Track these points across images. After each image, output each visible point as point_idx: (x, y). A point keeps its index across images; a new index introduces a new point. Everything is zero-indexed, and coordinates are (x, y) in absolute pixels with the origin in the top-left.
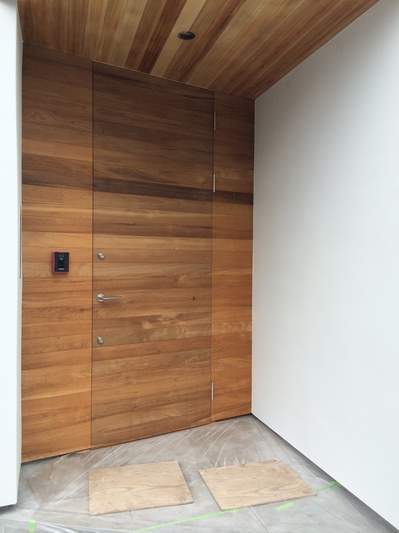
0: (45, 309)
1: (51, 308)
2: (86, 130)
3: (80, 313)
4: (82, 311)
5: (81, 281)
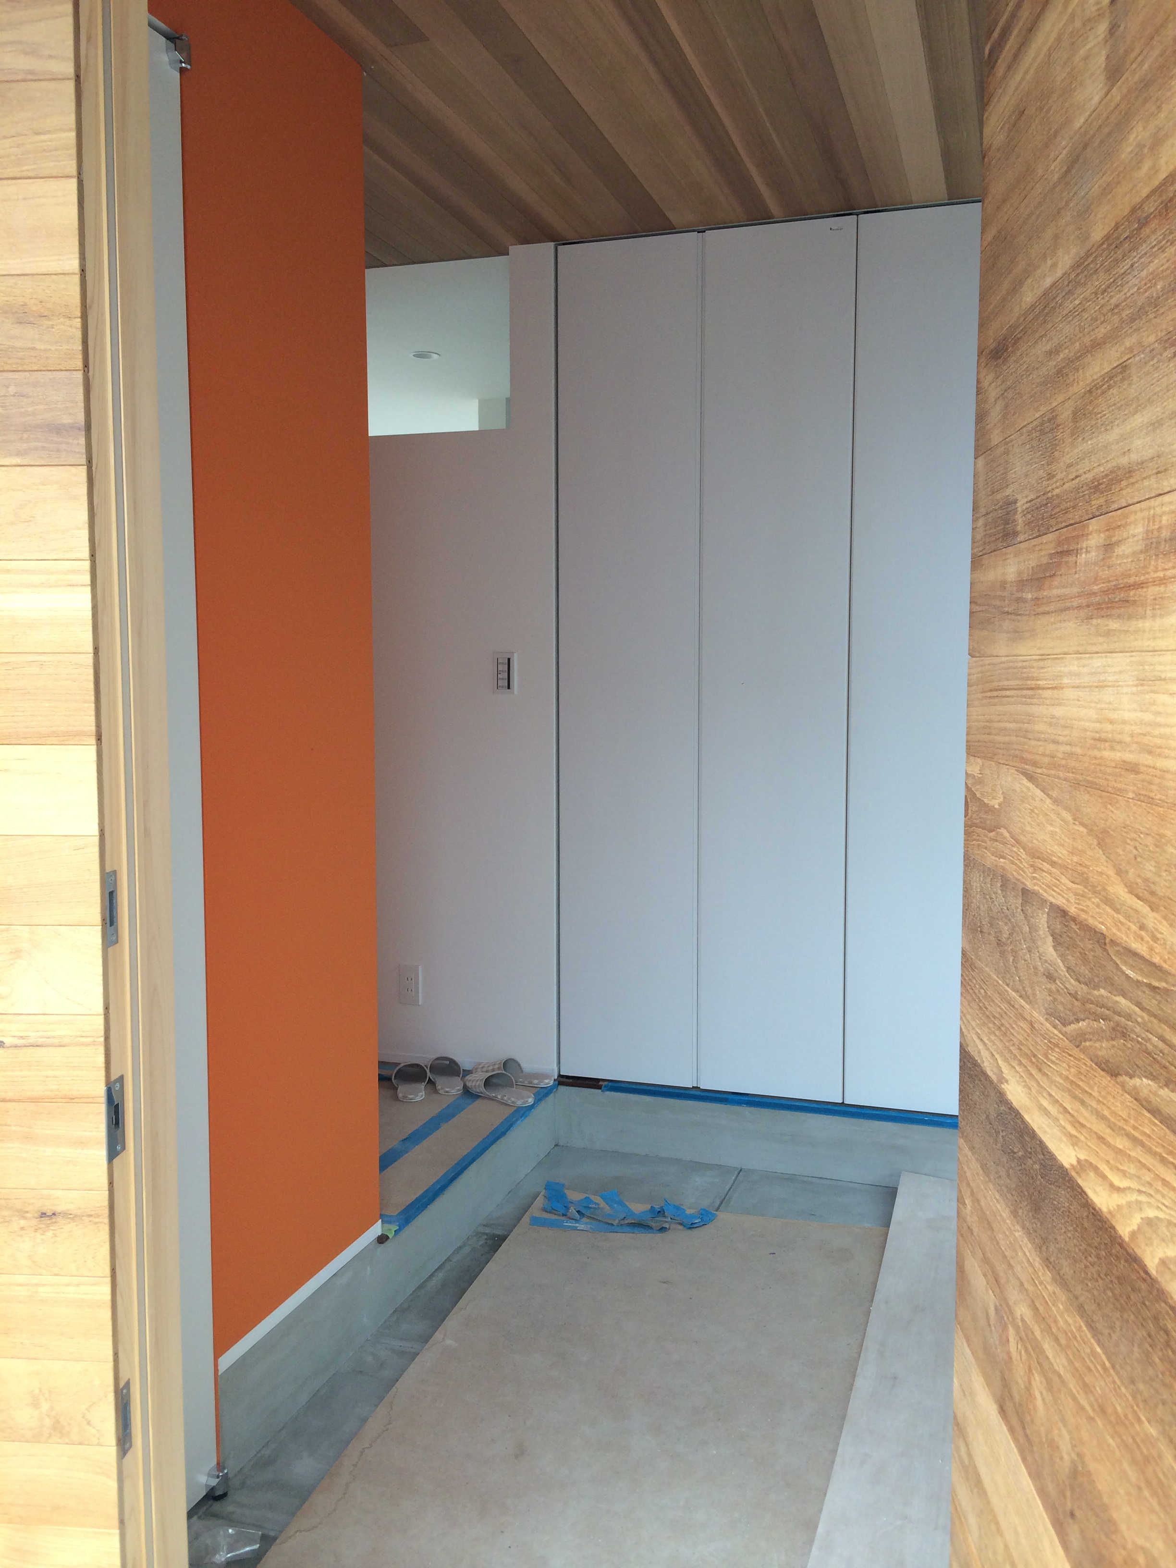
2: (31, 72)
3: (36, 1230)
4: (47, 1221)
5: (31, 1041)
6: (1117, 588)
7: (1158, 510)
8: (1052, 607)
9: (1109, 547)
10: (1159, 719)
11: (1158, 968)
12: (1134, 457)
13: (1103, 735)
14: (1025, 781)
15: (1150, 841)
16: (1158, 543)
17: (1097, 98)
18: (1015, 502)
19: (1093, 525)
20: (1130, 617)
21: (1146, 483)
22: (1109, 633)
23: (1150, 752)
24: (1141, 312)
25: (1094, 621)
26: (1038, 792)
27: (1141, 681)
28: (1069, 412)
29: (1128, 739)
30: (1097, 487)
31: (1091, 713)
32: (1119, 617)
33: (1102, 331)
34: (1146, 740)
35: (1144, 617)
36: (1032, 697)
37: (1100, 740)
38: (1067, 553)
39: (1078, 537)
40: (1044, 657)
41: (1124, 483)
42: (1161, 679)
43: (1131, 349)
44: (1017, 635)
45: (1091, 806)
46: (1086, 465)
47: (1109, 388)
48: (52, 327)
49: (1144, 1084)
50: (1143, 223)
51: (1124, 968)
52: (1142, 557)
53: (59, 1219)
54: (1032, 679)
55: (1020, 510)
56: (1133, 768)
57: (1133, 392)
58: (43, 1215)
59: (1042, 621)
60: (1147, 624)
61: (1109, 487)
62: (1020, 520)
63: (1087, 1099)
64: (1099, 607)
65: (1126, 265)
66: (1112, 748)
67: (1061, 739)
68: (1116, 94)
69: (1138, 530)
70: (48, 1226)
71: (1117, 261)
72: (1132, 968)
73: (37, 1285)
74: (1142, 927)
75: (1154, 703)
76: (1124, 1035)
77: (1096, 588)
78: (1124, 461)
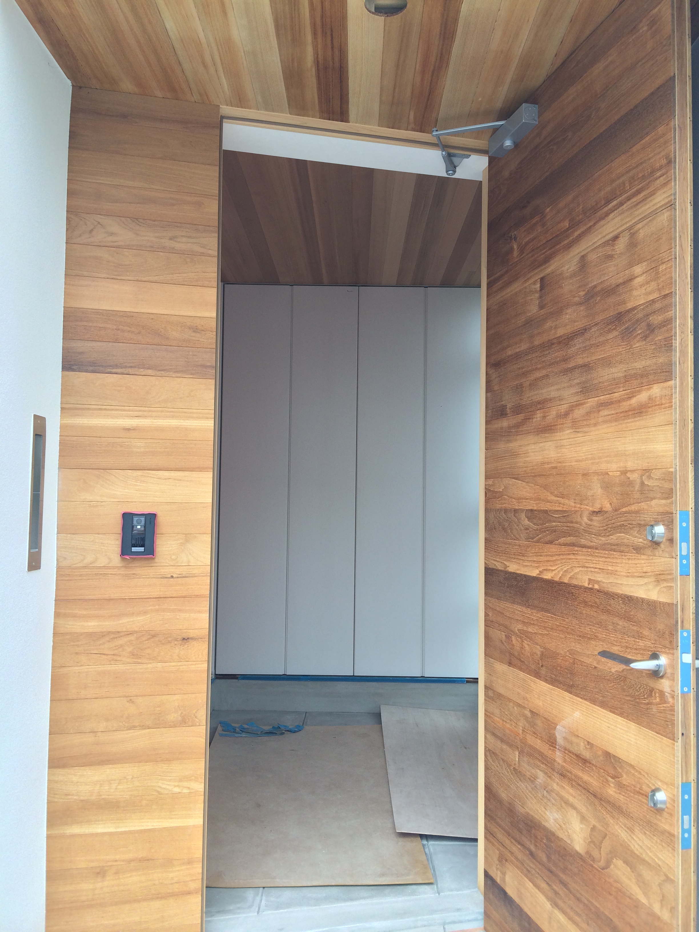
0: (103, 635)
1: (117, 634)
2: (203, 253)
3: (181, 645)
4: (185, 641)
5: (184, 575)
6: (548, 426)
7: (560, 409)
8: (523, 433)
9: (544, 417)
10: (563, 455)
11: (565, 511)
12: (551, 396)
13: (544, 462)
14: (514, 480)
15: (561, 483)
16: (561, 416)
17: (535, 311)
18: (506, 406)
19: (538, 412)
20: (552, 433)
21: (556, 402)
22: (545, 437)
23: (560, 463)
24: (552, 364)
25: (540, 435)
26: (520, 482)
27: (557, 447)
28: (528, 384)
29: (553, 461)
30: (539, 403)
31: (540, 457)
32: (548, 433)
33: (539, 366)
34: (559, 460)
35: (557, 432)
36: (516, 457)
37: (543, 463)
38: (529, 419)
39: (532, 415)
40: (520, 446)
41: (549, 402)
42: (563, 446)
43: (550, 372)
44: (509, 441)
45: (540, 480)
46: (535, 397)
47: (542, 380)
48: (206, 334)
49: (562, 540)
50: (553, 344)
51: (554, 516)
52: (556, 419)
53: (190, 640)
54: (516, 452)
55: (508, 408)
56: (556, 468)
57: (550, 381)
58: (184, 639)
59: (518, 437)
60: (558, 434)
61: (543, 403)
62: (508, 410)
63: (542, 554)
64: (541, 431)
65: (547, 352)
66: (548, 464)
67: (528, 466)
68: (542, 312)
69: (554, 413)
70: (185, 643)
71: (544, 351)
72: (557, 514)
73: (180, 666)
74: (560, 503)
75: (561, 451)
76: (555, 532)
77: (540, 427)
78: (548, 397)
